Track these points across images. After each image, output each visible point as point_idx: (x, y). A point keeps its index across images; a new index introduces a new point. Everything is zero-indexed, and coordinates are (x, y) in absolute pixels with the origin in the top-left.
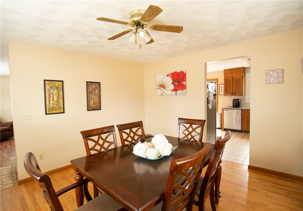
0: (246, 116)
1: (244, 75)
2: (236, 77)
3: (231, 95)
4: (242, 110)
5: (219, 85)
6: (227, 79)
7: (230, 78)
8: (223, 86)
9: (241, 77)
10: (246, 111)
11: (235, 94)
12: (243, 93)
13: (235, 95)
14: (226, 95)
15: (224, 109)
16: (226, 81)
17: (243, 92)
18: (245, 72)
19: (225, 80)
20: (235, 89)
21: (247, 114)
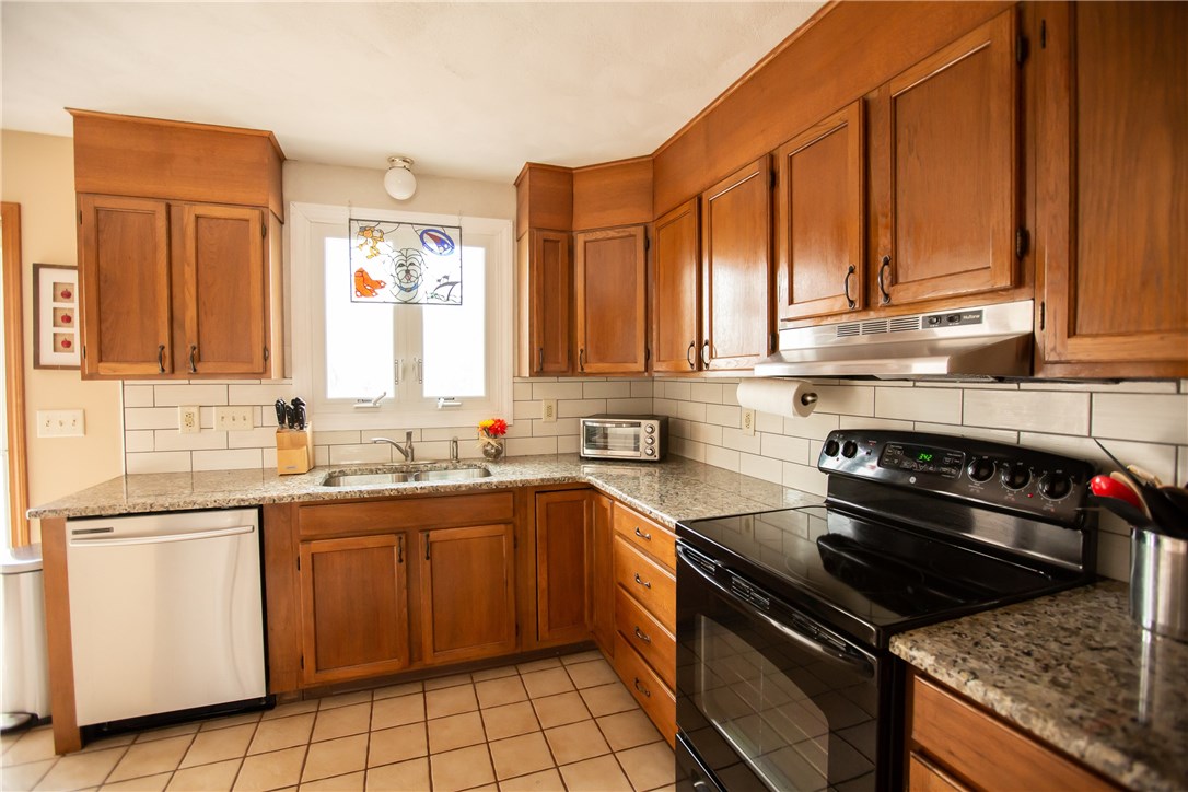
0: (306, 562)
1: (273, 206)
2: (201, 210)
3: (156, 369)
4: (260, 508)
5: (37, 268)
6: (110, 211)
7: (149, 205)
8: (71, 278)
9: (253, 215)
10: (302, 514)
11: (196, 358)
12: (266, 358)
13: (195, 373)
14: (104, 368)
15: (71, 526)
16: (96, 229)
17: (266, 350)
18: (287, 194)
19: (89, 217)
20: (191, 313)
21: (306, 540)
